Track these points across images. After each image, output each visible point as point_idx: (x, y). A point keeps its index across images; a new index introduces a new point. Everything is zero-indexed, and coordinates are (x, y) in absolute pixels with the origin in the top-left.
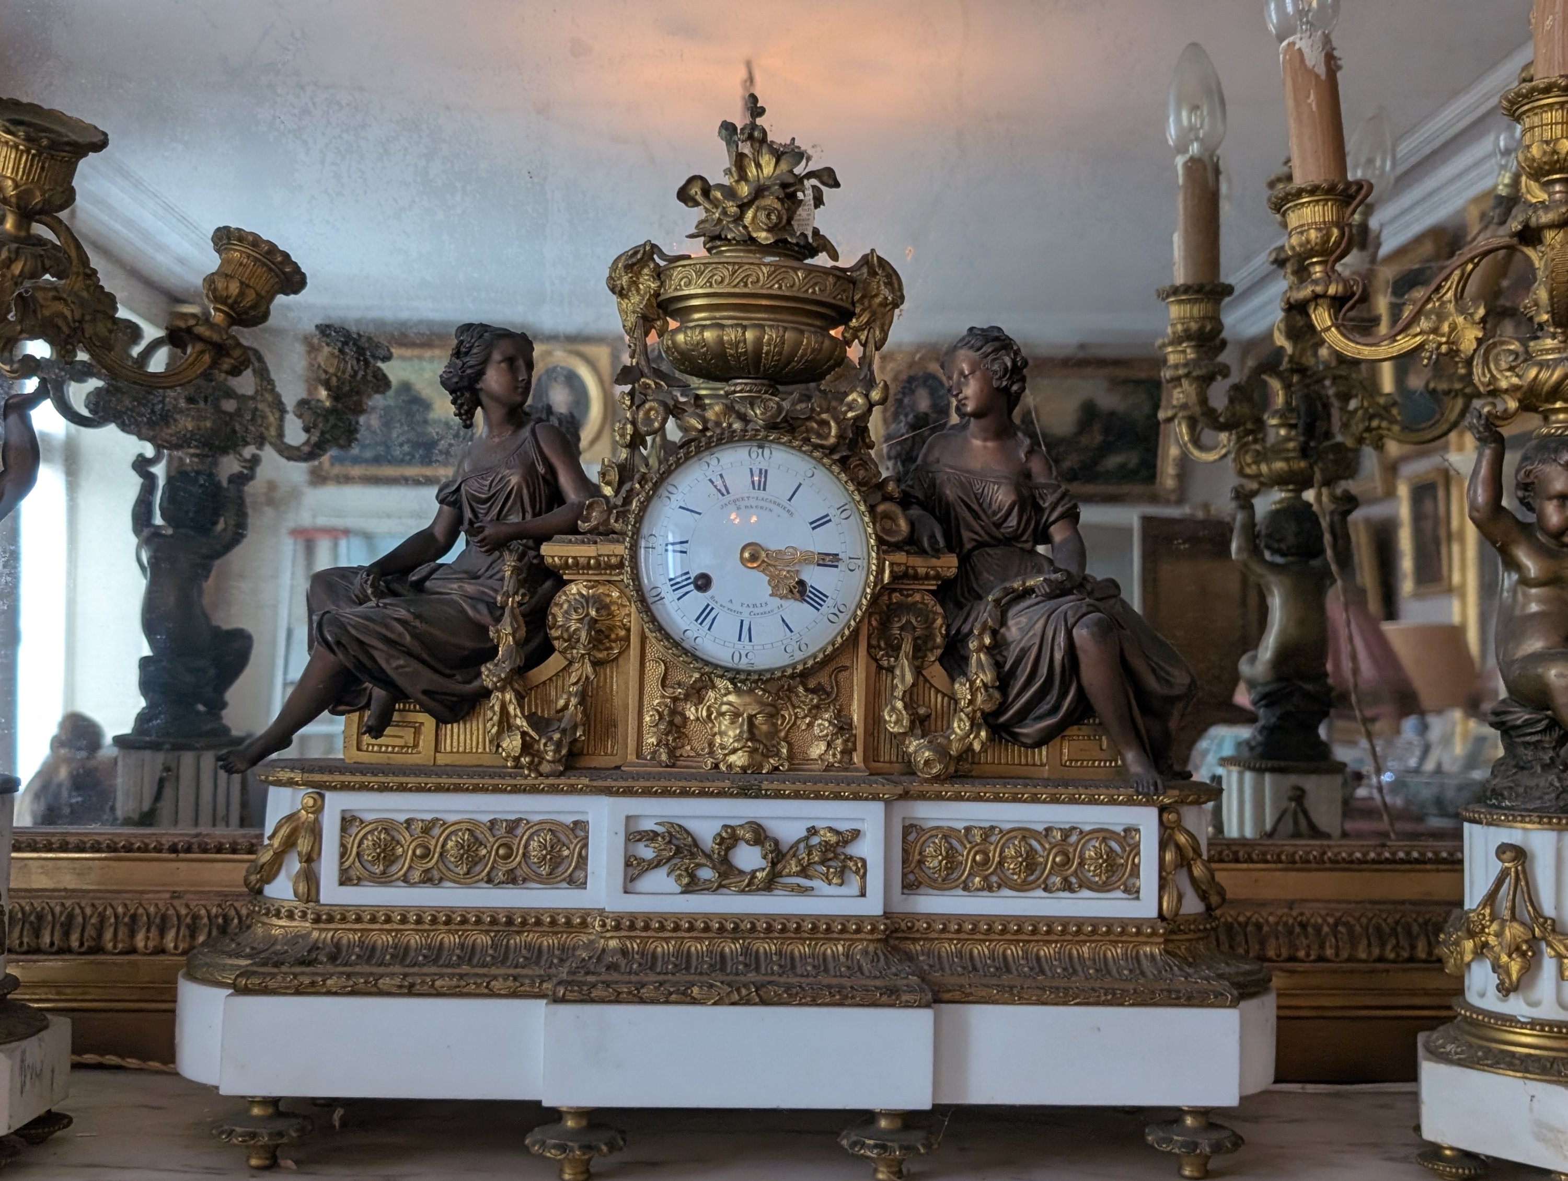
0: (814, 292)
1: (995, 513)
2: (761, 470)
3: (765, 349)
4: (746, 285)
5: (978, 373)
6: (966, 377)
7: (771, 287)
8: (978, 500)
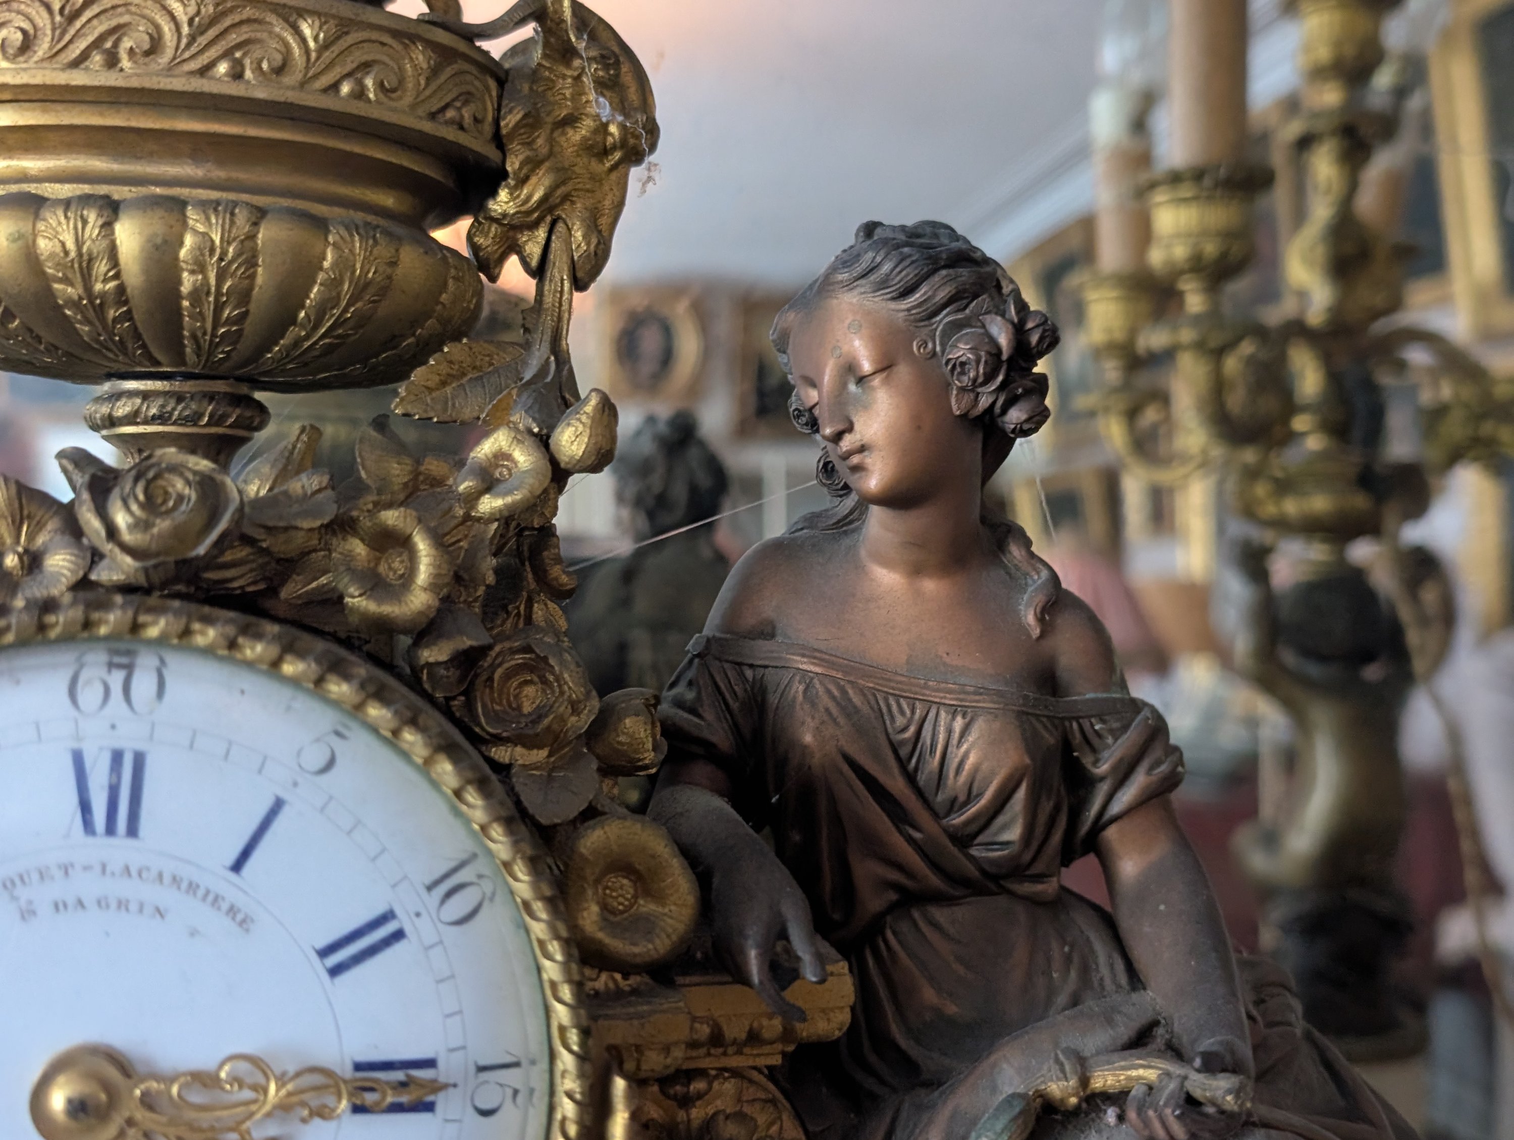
0: (360, 94)
1: (953, 806)
2: (117, 757)
3: (188, 282)
4: (112, 61)
5: (903, 371)
6: (861, 380)
7: (205, 71)
8: (902, 764)
